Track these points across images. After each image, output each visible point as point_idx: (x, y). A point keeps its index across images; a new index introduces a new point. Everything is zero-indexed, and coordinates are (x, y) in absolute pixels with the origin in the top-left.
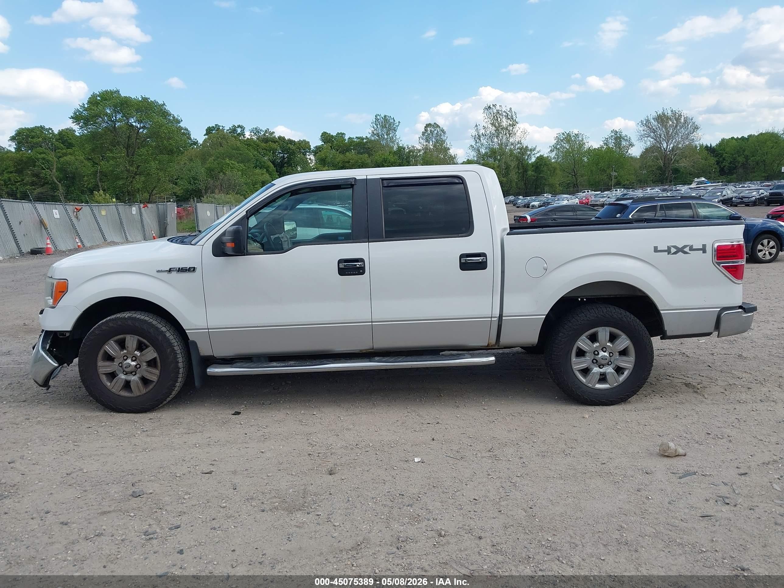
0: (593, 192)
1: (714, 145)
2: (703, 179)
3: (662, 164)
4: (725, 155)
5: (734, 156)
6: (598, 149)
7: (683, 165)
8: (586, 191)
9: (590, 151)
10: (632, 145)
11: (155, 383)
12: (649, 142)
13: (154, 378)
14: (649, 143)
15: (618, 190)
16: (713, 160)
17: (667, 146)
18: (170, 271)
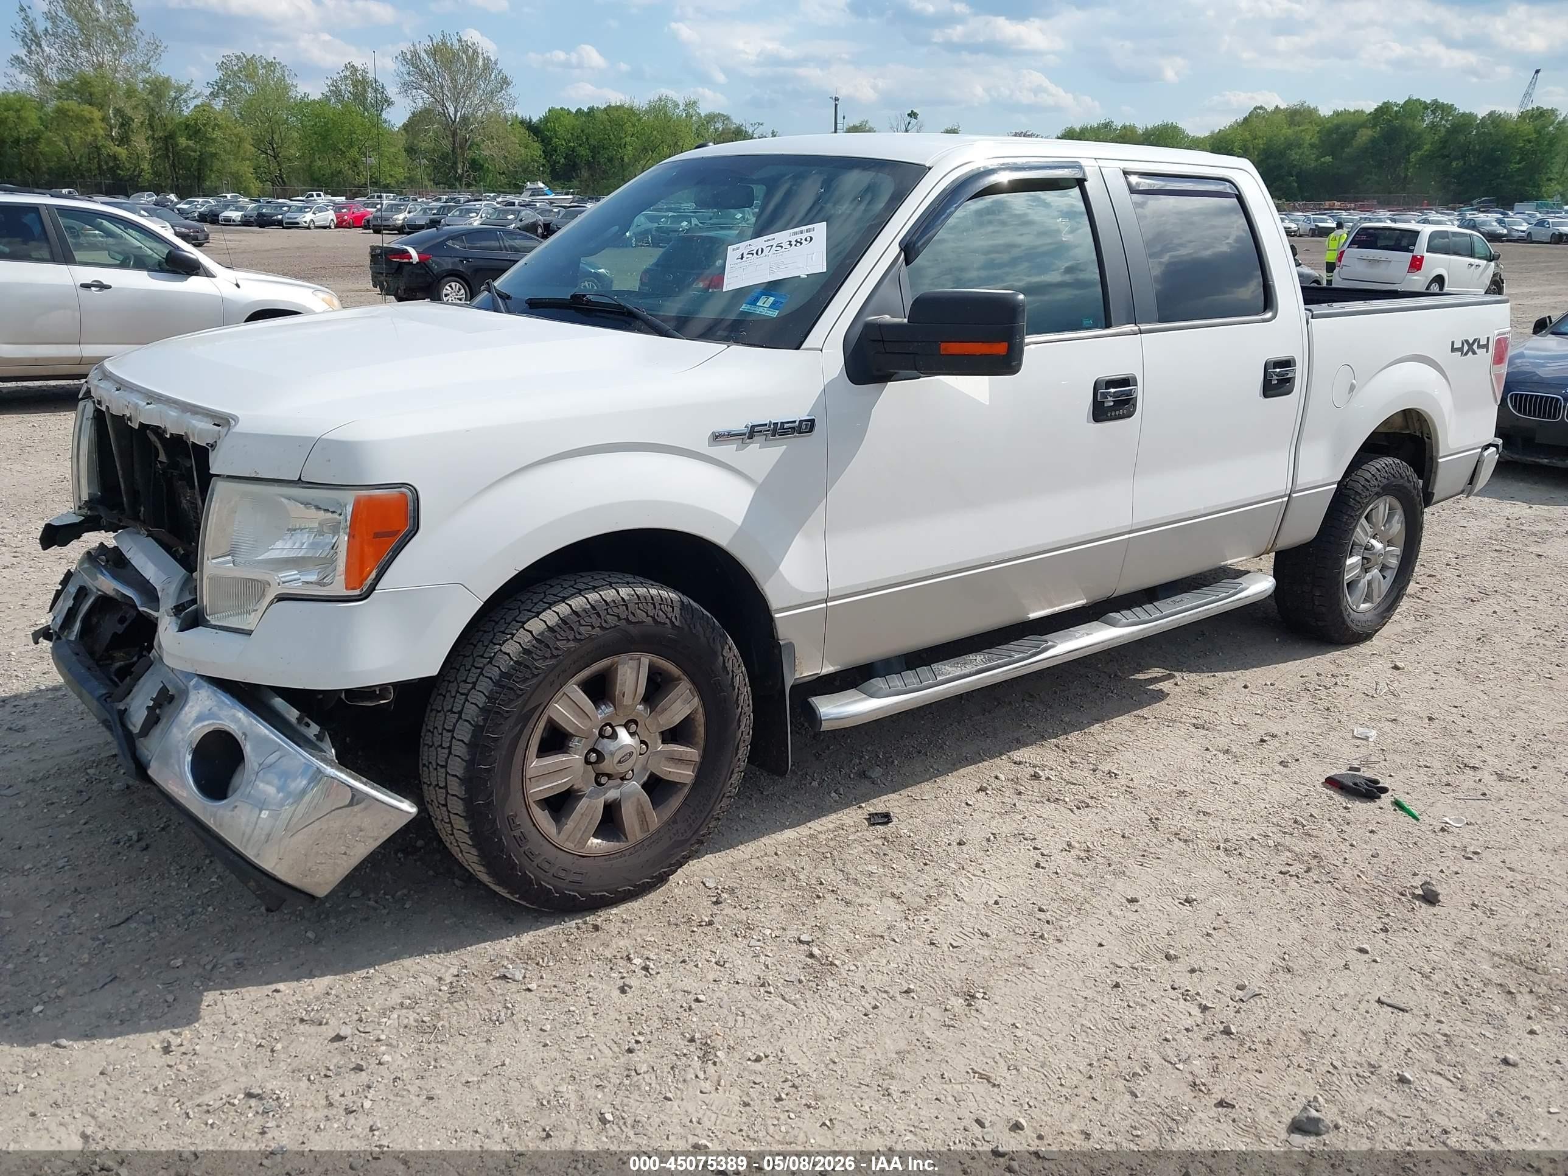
0: (329, 197)
1: (535, 120)
2: (541, 185)
3: (449, 149)
4: (554, 140)
5: (572, 144)
6: (320, 102)
7: (487, 153)
8: (314, 193)
9: (304, 105)
10: (389, 102)
11: (686, 790)
12: (421, 99)
13: (685, 774)
14: (420, 103)
15: (384, 195)
16: (536, 149)
17: (456, 112)
18: (753, 432)
